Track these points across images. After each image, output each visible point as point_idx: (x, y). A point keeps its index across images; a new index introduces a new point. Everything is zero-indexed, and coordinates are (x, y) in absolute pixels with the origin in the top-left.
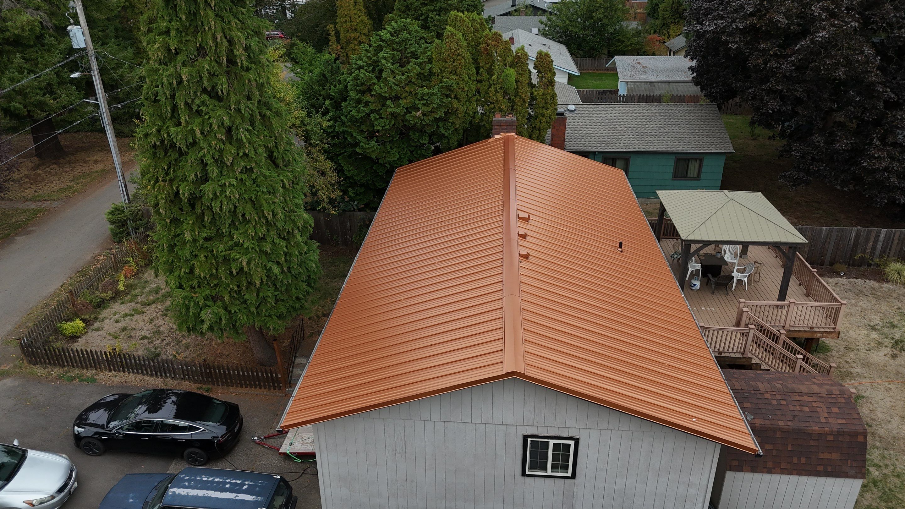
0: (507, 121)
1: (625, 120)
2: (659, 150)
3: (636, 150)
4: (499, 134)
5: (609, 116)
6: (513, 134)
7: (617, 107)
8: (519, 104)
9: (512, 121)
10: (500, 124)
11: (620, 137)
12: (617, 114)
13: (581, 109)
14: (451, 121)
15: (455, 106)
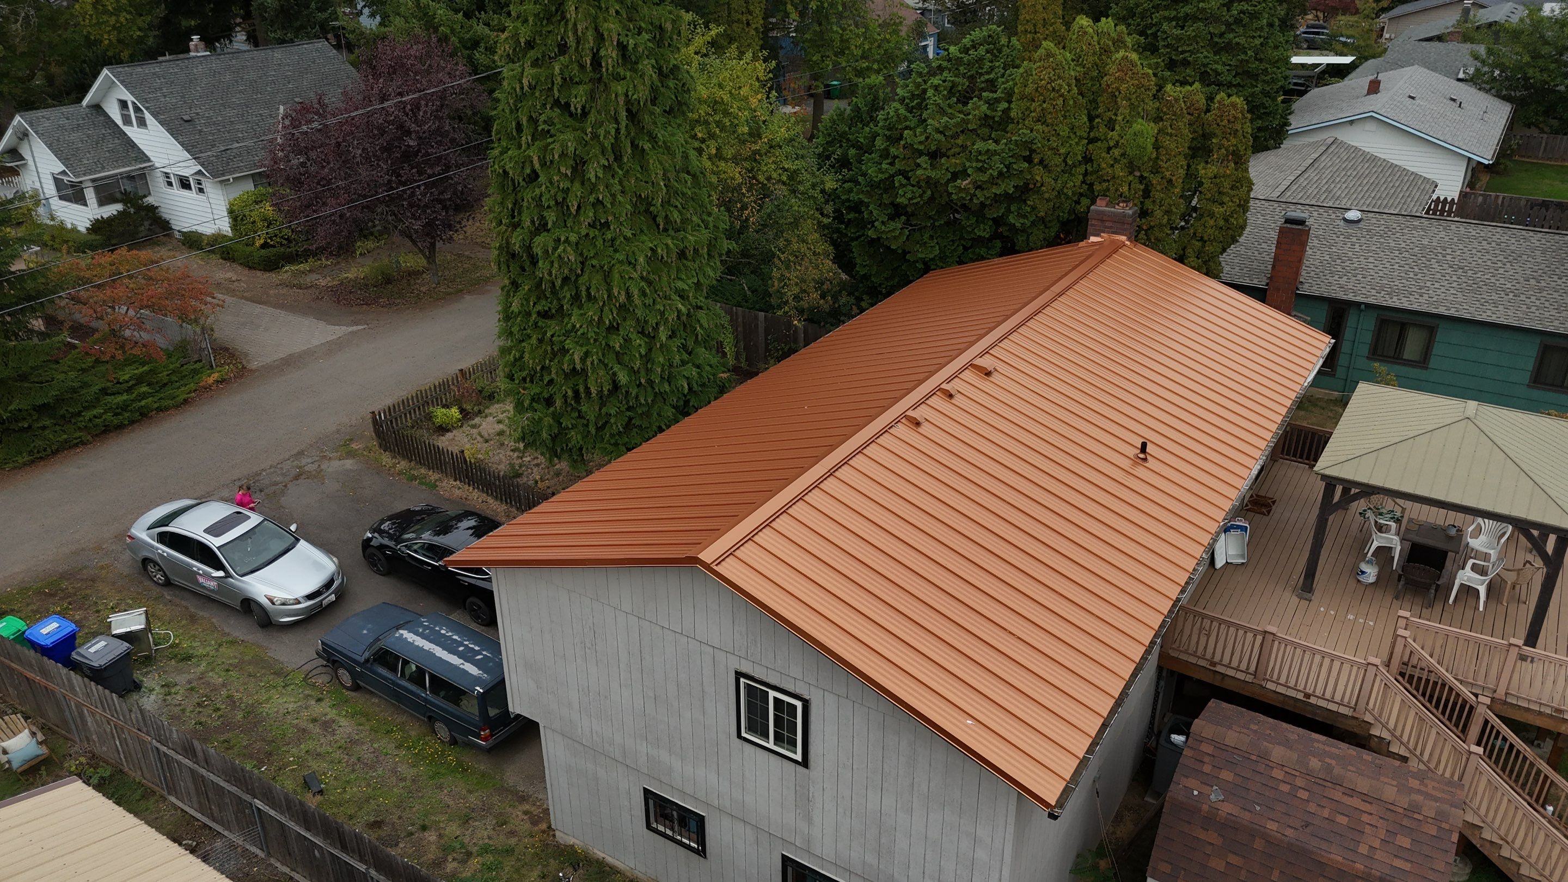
0: (1115, 215)
1: (1458, 253)
2: (1503, 321)
3: (1452, 312)
4: (1097, 235)
5: (1425, 242)
6: (1123, 238)
7: (1453, 227)
8: (1159, 188)
9: (1124, 215)
10: (1102, 217)
11: (1428, 284)
12: (1447, 239)
13: (1374, 221)
14: (1032, 203)
15: (1038, 178)
